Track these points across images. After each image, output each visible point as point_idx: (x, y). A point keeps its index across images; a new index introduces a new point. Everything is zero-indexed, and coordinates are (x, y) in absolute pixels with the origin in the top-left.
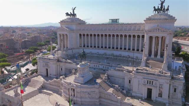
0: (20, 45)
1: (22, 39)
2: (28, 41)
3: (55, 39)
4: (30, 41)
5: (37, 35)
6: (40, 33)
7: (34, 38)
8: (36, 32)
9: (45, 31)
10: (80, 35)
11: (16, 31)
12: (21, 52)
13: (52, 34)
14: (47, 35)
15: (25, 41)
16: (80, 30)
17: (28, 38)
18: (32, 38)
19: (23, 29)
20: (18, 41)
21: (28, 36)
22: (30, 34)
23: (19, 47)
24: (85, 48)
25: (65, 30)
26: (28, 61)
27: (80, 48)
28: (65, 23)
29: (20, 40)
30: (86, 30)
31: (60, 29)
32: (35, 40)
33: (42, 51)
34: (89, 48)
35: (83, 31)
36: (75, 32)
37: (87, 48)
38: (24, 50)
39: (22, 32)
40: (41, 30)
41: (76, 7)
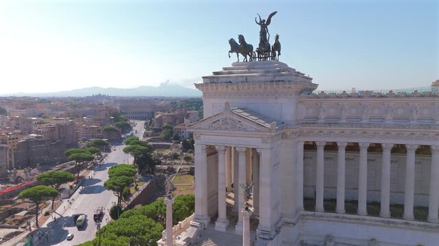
0: (10, 156)
1: (21, 134)
2: (37, 141)
3: (116, 131)
4: (43, 142)
5: (65, 121)
6: (75, 116)
7: (56, 132)
8: (62, 113)
9: (87, 109)
10: (310, 147)
11: (8, 109)
12: (12, 180)
13: (106, 115)
14: (95, 120)
15: (28, 142)
16: (312, 121)
17: (37, 132)
18: (52, 129)
19: (26, 103)
20: (6, 143)
21: (38, 123)
22: (44, 118)
23: (8, 161)
24: (338, 217)
25: (252, 129)
26: (33, 229)
27: (307, 215)
28: (230, 87)
29: (13, 139)
30: (345, 121)
31: (214, 122)
32: (60, 138)
33: (82, 177)
34: (359, 219)
35: (326, 129)
36: (288, 134)
37: (350, 219)
38: (23, 171)
39: (24, 112)
40: (75, 106)
41: (276, 12)
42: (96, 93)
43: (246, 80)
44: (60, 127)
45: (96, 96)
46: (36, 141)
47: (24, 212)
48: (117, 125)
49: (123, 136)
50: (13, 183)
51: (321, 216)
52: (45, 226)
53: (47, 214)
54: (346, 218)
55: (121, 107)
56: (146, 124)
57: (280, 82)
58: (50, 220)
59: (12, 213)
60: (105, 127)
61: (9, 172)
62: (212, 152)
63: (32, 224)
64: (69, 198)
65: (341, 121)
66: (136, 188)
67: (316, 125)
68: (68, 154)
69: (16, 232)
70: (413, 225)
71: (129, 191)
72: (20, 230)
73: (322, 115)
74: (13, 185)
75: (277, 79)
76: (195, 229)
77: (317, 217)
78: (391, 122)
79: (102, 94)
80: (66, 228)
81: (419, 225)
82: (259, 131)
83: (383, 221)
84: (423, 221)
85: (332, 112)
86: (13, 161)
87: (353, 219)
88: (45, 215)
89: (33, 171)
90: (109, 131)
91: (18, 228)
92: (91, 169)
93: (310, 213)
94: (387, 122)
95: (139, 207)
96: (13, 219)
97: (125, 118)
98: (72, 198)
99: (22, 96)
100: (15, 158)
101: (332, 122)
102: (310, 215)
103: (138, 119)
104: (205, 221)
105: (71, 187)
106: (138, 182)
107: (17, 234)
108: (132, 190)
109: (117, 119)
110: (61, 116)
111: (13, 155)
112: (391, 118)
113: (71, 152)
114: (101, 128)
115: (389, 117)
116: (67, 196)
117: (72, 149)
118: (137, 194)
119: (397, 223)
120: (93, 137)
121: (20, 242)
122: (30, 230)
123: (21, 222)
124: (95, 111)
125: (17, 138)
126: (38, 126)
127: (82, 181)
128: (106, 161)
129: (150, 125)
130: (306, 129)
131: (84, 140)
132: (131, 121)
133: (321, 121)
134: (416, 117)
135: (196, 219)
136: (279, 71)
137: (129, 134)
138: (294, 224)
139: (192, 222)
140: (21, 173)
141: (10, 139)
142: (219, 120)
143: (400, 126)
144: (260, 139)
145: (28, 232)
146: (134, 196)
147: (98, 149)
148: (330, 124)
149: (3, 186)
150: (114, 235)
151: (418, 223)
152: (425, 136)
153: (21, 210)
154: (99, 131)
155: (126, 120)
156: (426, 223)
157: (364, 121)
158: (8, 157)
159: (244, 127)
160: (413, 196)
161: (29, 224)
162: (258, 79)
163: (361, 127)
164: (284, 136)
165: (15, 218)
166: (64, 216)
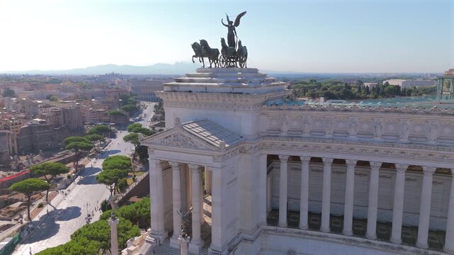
0: (13, 141)
1: (25, 118)
2: (41, 127)
3: (124, 115)
4: (46, 127)
5: (70, 104)
6: (83, 98)
7: (61, 117)
8: (71, 94)
9: (97, 90)
11: (16, 90)
12: (13, 166)
13: (115, 97)
14: (103, 103)
15: (30, 128)
16: (275, 134)
17: (42, 117)
18: (57, 113)
19: (36, 83)
20: (9, 129)
21: (44, 107)
22: (52, 100)
23: (11, 147)
24: (300, 233)
25: (202, 147)
26: (25, 222)
27: (269, 230)
28: (189, 97)
29: (16, 124)
30: (307, 135)
31: (167, 137)
32: (65, 122)
33: (82, 166)
34: (321, 236)
35: (289, 143)
36: (247, 149)
37: (313, 235)
38: (25, 157)
39: (32, 93)
40: (85, 87)
41: (245, 12)
42: (109, 71)
43: (206, 91)
44: (65, 111)
45: (109, 75)
46: (39, 127)
47: (19, 203)
48: (124, 109)
49: (131, 120)
50: (14, 170)
51: (283, 232)
52: (36, 219)
53: (41, 206)
54: (308, 235)
55: (132, 88)
56: (156, 106)
57: (238, 95)
58: (43, 212)
59: (8, 203)
60: (112, 111)
61: (12, 158)
62: (166, 167)
63: (25, 216)
64: (65, 188)
65: (304, 135)
66: (133, 179)
67: (278, 139)
68: (67, 143)
69: (8, 225)
70: (375, 244)
71: (126, 182)
72: (13, 222)
73: (285, 128)
74: (15, 173)
75: (236, 90)
76: (150, 245)
77: (279, 232)
78: (355, 138)
79: (115, 73)
80: (57, 222)
81: (380, 245)
82: (209, 150)
83: (345, 239)
84: (386, 241)
85: (295, 124)
86: (16, 148)
87: (316, 236)
88: (39, 207)
89: (36, 158)
90: (116, 115)
91: (10, 220)
92: (92, 157)
93: (273, 228)
94: (351, 137)
95: (134, 199)
96: (7, 210)
97: (134, 100)
98: (67, 189)
99: (35, 73)
100: (18, 144)
101: (295, 135)
102: (272, 231)
103: (149, 101)
104: (160, 237)
105: (69, 177)
106: (138, 172)
107: (8, 226)
108: (129, 181)
109: (125, 102)
110: (70, 98)
111: (15, 141)
112: (355, 134)
113: (71, 140)
114: (107, 112)
115: (352, 132)
116: (64, 186)
117: (72, 138)
118: (134, 185)
119: (359, 242)
120: (100, 121)
121: (8, 237)
122: (22, 223)
123: (16, 213)
124: (105, 92)
125: (20, 123)
126: (44, 109)
127: (81, 171)
128: (109, 148)
129: (159, 108)
130: (268, 142)
131: (91, 124)
132: (142, 103)
133: (283, 134)
134: (379, 133)
135: (152, 234)
136: (239, 82)
137: (138, 118)
138: (252, 241)
139: (148, 238)
140: (23, 159)
141: (12, 124)
142: (170, 136)
143: (363, 143)
144: (211, 157)
145: (20, 225)
146: (131, 188)
147: (100, 136)
148: (292, 138)
149: (5, 173)
150: (86, 240)
151: (380, 243)
152: (389, 154)
153: (17, 201)
154: (106, 114)
155: (135, 103)
156: (389, 244)
157: (327, 136)
158: (11, 144)
159: (195, 144)
160: (376, 210)
161: (21, 217)
162: (217, 90)
163: (324, 142)
164: (243, 151)
165: (10, 209)
166: (58, 208)
